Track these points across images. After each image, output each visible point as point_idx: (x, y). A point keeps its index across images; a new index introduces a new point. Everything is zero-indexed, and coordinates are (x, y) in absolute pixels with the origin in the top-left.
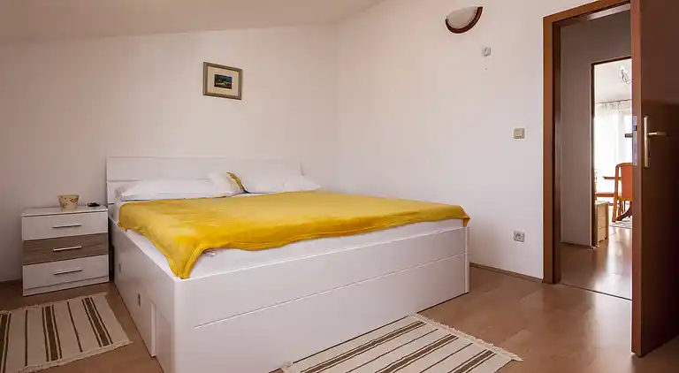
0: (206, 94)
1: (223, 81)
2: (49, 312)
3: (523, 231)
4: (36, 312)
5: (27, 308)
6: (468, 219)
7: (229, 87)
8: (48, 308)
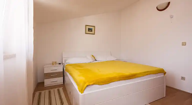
0: (86, 33)
1: (90, 30)
2: (50, 92)
3: (185, 77)
4: (47, 91)
5: (45, 91)
6: (166, 73)
7: (92, 31)
8: (50, 91)
